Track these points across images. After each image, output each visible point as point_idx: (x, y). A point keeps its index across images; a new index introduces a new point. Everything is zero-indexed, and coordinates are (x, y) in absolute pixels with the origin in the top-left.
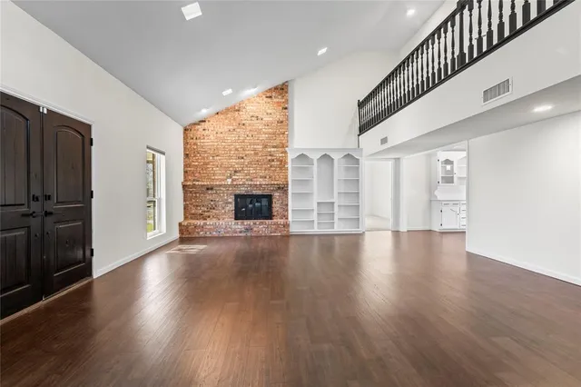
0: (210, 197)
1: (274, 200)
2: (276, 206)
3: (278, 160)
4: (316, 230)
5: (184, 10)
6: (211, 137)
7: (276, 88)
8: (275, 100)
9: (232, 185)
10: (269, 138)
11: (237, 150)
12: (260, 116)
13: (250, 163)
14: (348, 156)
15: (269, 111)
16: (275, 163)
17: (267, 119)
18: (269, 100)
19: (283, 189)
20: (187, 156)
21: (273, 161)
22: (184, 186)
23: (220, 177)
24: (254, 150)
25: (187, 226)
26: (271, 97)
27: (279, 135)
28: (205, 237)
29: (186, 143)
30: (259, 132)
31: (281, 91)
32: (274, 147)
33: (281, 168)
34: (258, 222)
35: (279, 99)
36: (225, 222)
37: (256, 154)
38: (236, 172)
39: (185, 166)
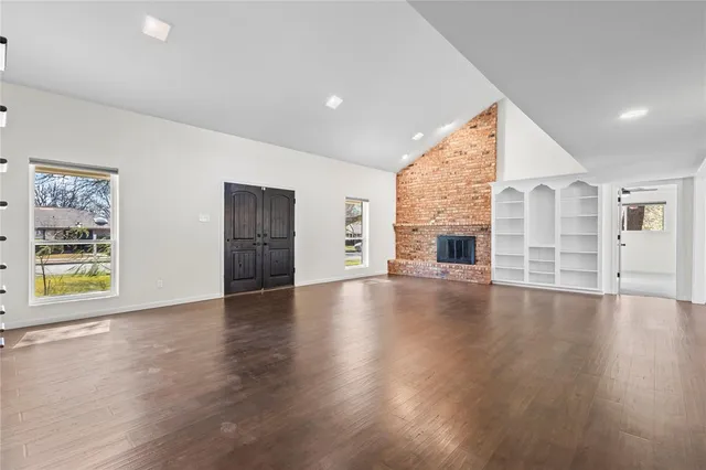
0: (416, 238)
1: (478, 243)
2: (480, 250)
3: (482, 197)
4: (527, 281)
5: (328, 104)
6: (418, 180)
7: (481, 115)
8: (480, 129)
9: (433, 226)
10: (473, 173)
11: (440, 189)
12: (464, 151)
13: (453, 203)
14: (579, 184)
15: (474, 143)
16: (480, 201)
17: (472, 152)
18: (473, 130)
19: (486, 229)
20: (398, 199)
21: (477, 198)
22: (395, 228)
23: (425, 219)
24: (457, 188)
25: (394, 264)
26: (475, 127)
27: (484, 168)
28: (407, 276)
29: (398, 188)
30: (462, 167)
31: (487, 117)
32: (478, 182)
33: (486, 206)
34: (454, 265)
35: (486, 126)
36: (428, 263)
37: (459, 193)
38: (439, 212)
39: (397, 209)
